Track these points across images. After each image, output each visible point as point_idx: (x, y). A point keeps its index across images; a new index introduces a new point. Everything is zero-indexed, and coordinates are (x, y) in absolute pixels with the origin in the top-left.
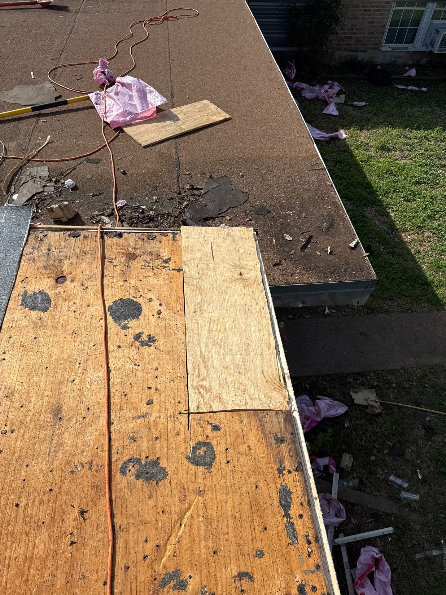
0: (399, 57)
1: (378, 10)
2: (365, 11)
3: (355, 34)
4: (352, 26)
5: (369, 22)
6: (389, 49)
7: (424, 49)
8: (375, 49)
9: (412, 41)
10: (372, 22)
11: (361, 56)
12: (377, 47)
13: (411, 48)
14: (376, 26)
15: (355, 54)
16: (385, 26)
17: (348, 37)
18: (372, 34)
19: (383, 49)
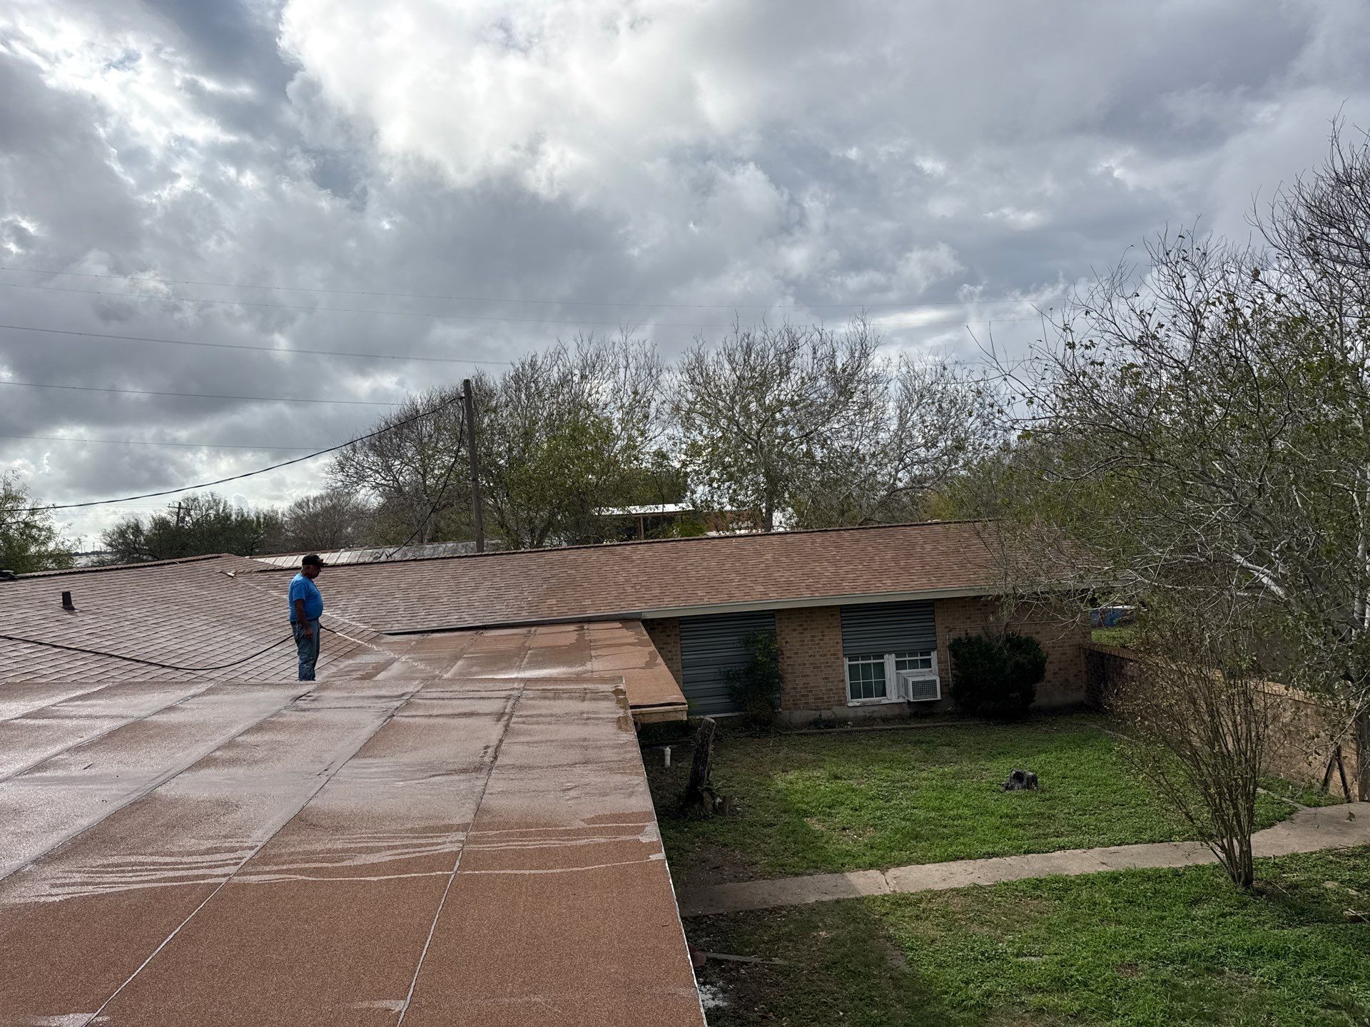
0: (874, 712)
1: (829, 666)
2: (814, 668)
3: (811, 691)
4: (804, 684)
5: (824, 679)
6: (858, 704)
7: (901, 700)
8: (840, 705)
9: (884, 695)
10: (827, 678)
11: (826, 714)
12: (842, 703)
13: (884, 701)
14: (833, 682)
15: (818, 713)
16: (843, 681)
17: (803, 696)
18: (831, 690)
19: (850, 704)
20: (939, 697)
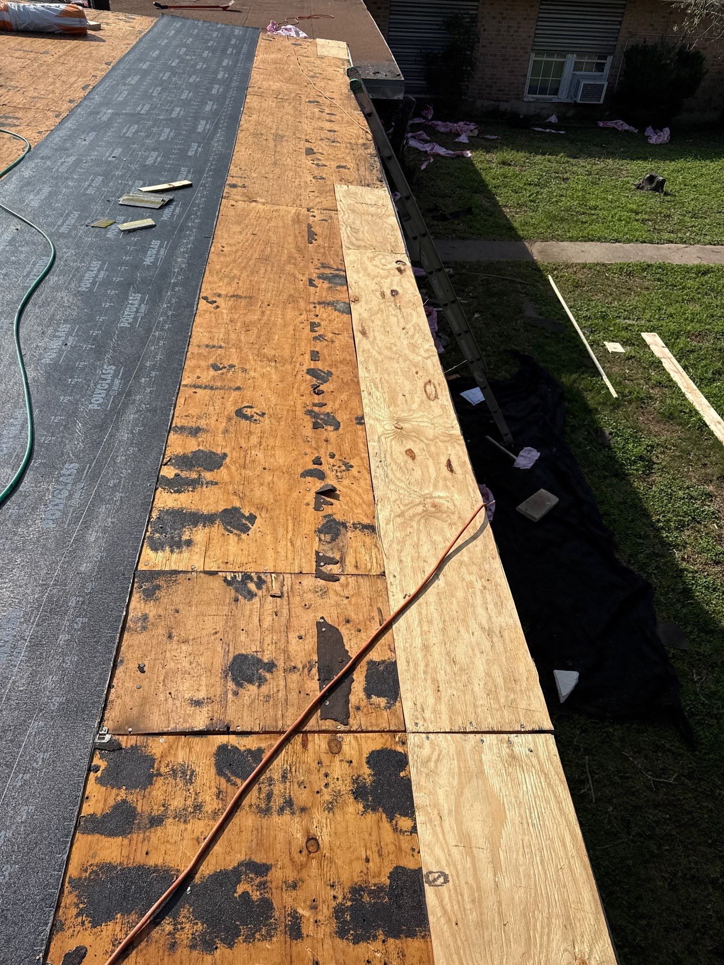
0: (543, 108)
1: (517, 60)
2: (503, 60)
3: (495, 83)
4: (491, 75)
5: (509, 72)
6: (532, 100)
7: (569, 101)
8: (518, 99)
9: (555, 92)
10: (512, 71)
11: (503, 106)
12: (519, 97)
13: (555, 99)
14: (516, 76)
15: (497, 104)
16: (525, 76)
17: (488, 86)
18: (513, 83)
19: (525, 99)
20: (601, 102)
